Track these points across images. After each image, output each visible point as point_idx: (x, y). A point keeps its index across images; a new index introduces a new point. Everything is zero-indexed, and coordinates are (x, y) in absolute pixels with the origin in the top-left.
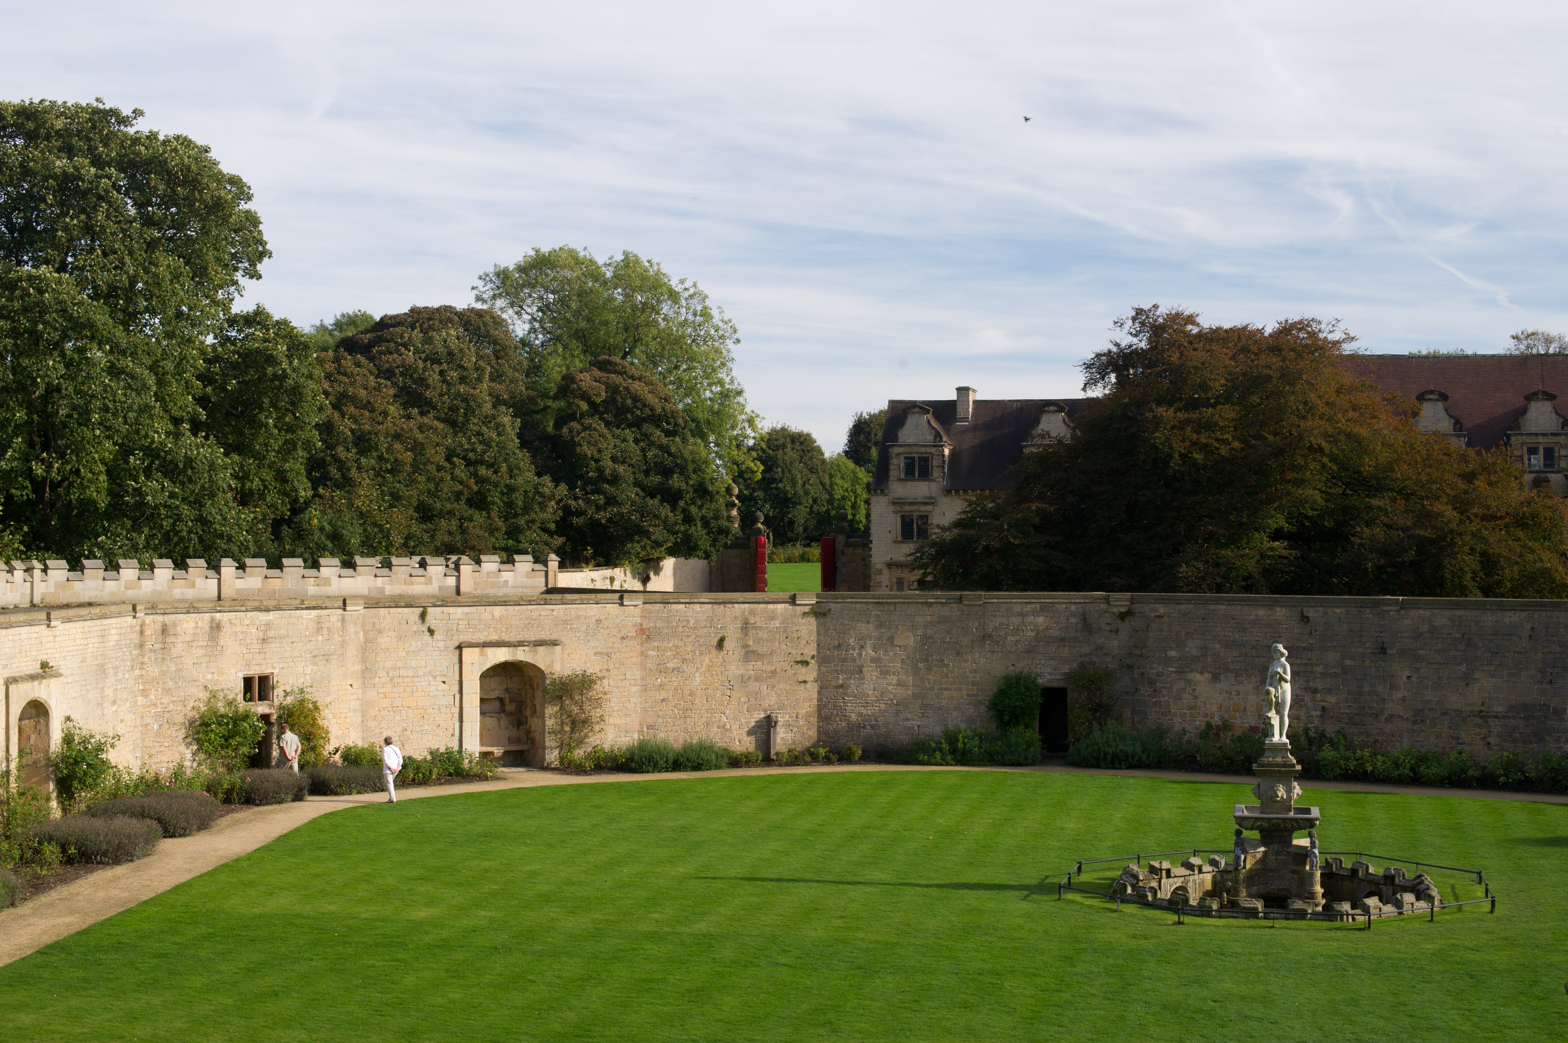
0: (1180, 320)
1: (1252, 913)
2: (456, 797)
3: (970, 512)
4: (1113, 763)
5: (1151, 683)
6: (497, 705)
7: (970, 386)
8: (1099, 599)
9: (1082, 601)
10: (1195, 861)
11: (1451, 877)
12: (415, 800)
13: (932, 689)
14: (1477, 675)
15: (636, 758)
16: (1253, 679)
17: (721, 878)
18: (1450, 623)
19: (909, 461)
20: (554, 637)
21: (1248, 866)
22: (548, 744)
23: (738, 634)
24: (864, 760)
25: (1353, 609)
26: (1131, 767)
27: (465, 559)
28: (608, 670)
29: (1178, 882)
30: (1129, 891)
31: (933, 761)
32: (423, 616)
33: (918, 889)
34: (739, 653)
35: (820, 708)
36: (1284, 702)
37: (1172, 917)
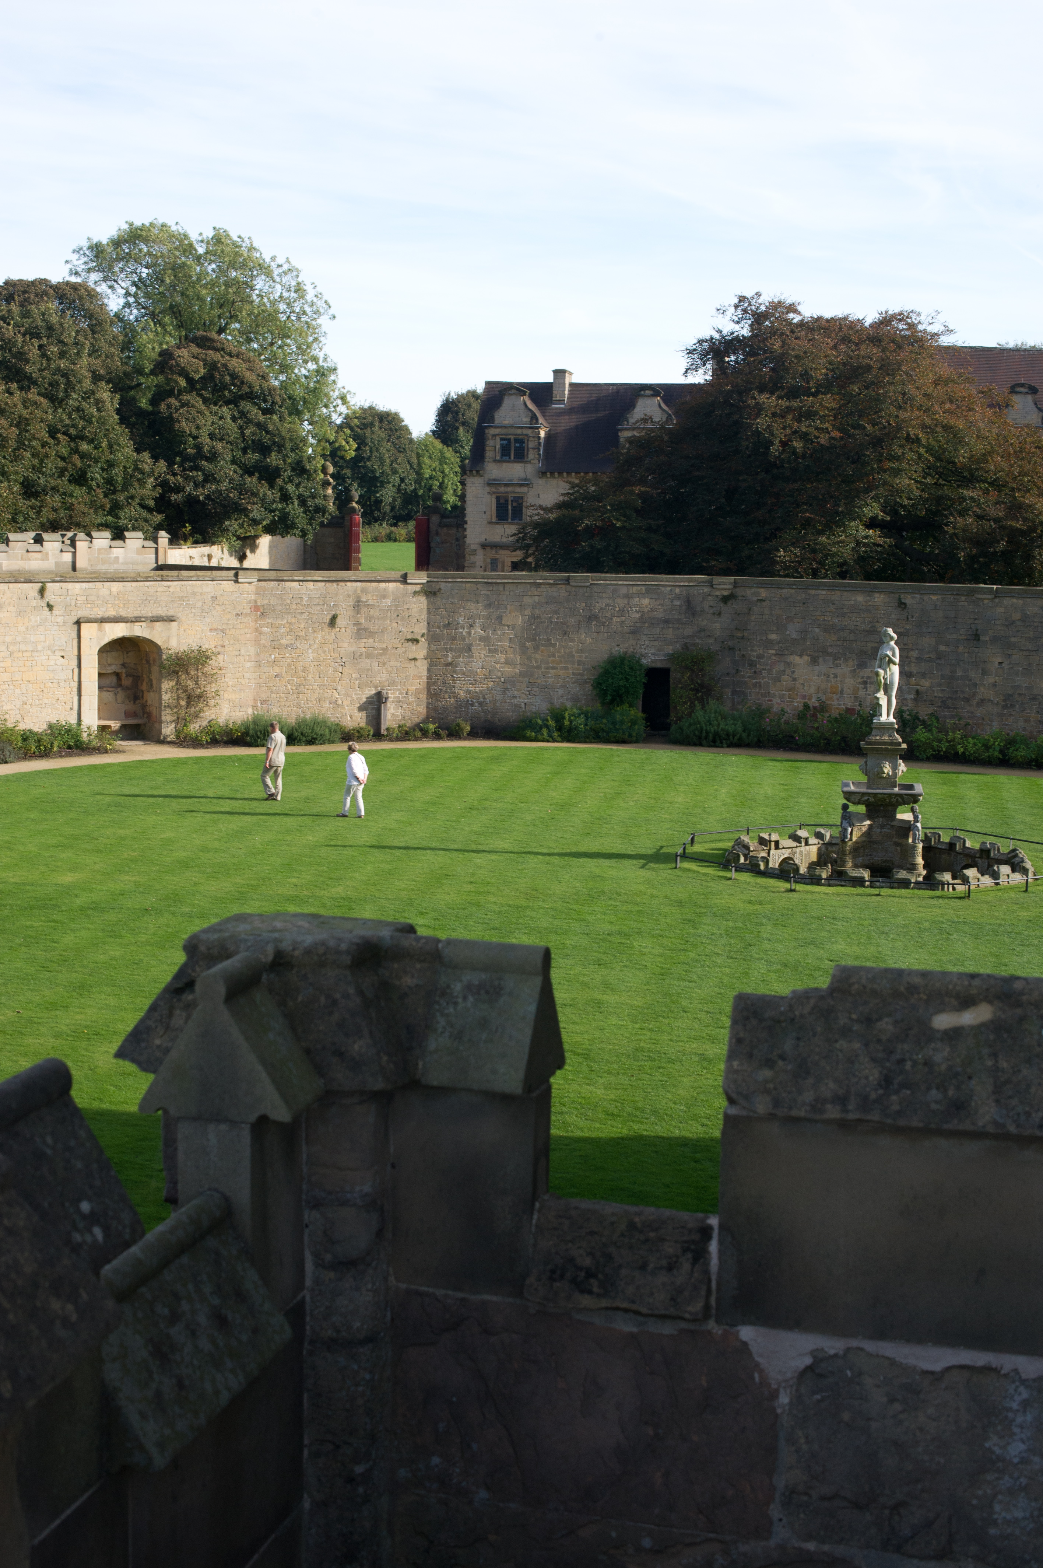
0: (781, 309)
1: (859, 882)
2: (79, 769)
3: (571, 494)
4: (714, 741)
5: (752, 664)
6: (114, 679)
7: (567, 369)
8: (703, 582)
9: (686, 584)
10: (803, 833)
11: (1041, 851)
12: (40, 772)
13: (538, 667)
15: (251, 732)
16: (851, 662)
17: (351, 846)
18: (1041, 612)
19: (505, 442)
20: (171, 613)
21: (854, 839)
22: (163, 718)
23: (351, 612)
24: (473, 736)
25: (948, 596)
26: (732, 745)
27: (81, 535)
28: (223, 646)
29: (786, 854)
30: (742, 860)
31: (540, 737)
32: (42, 592)
33: (541, 857)
34: (351, 629)
35: (429, 685)
36: (892, 683)
37: (784, 885)
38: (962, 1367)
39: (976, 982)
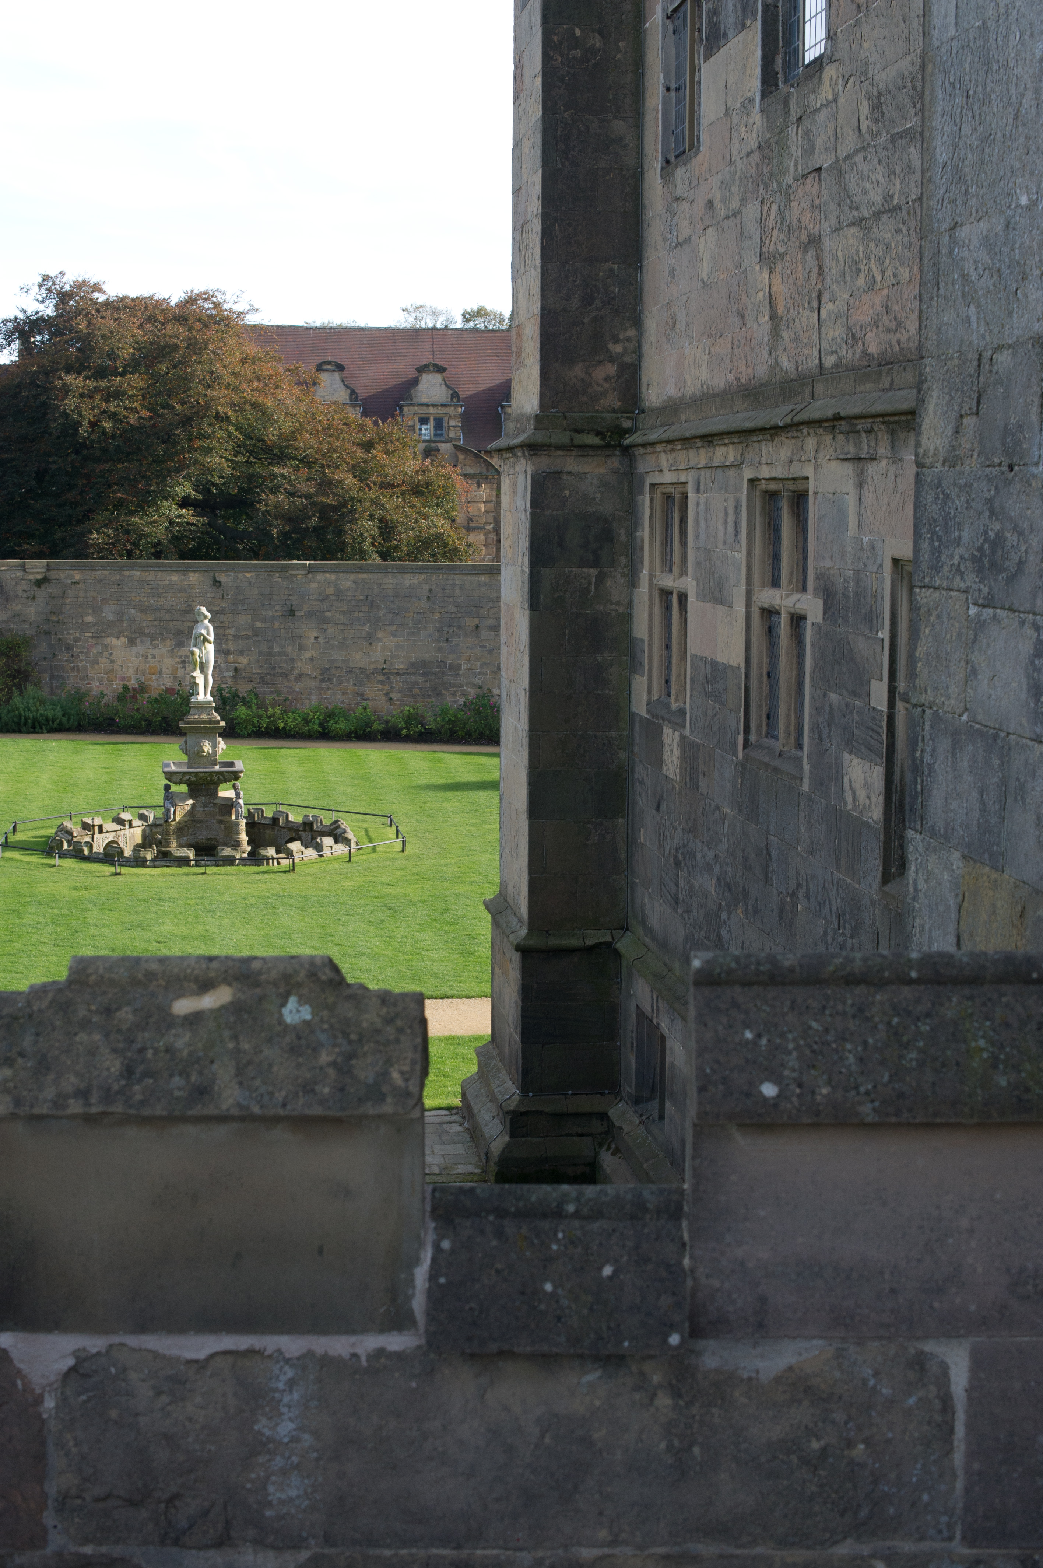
0: (86, 288)
1: (184, 862)
4: (34, 727)
5: (69, 648)
8: (15, 566)
10: (126, 816)
11: (364, 821)
14: (380, 634)
16: (168, 642)
18: (354, 586)
21: (178, 819)
25: (263, 573)
26: (51, 730)
29: (110, 837)
30: (66, 846)
36: (208, 662)
37: (109, 869)
38: (226, 1353)
39: (214, 965)
